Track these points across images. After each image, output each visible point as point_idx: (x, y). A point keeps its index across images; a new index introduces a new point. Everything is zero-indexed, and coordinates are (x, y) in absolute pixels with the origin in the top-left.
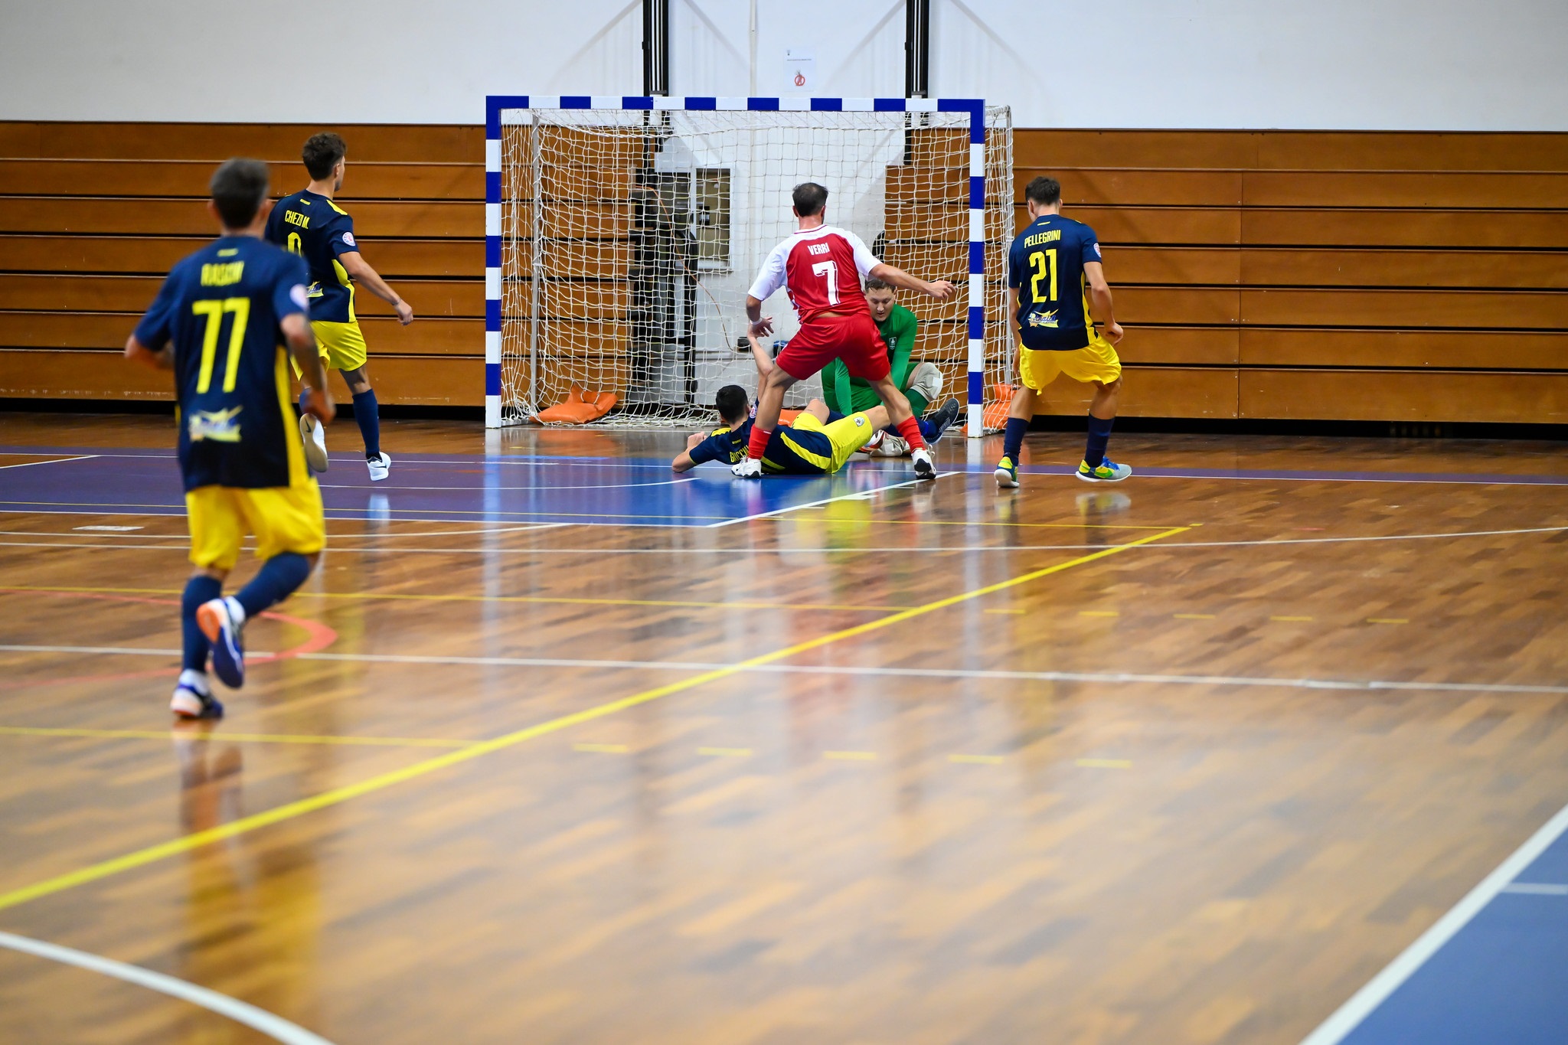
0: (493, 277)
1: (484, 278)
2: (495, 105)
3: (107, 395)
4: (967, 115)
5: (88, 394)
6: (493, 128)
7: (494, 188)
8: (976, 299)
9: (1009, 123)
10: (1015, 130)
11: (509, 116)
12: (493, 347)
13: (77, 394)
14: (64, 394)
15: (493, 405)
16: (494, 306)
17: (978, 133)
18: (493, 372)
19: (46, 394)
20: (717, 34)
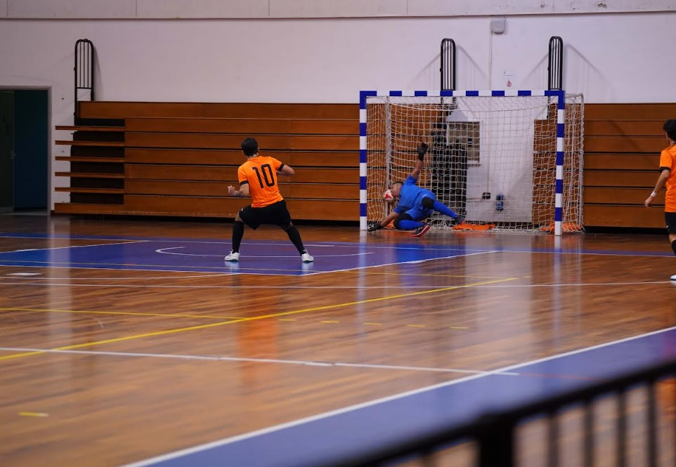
0: (363, 166)
1: (359, 167)
2: (364, 95)
3: (223, 215)
4: (557, 97)
5: (215, 215)
6: (362, 104)
7: (363, 130)
8: (559, 176)
9: (583, 101)
10: (585, 104)
11: (370, 100)
12: (363, 196)
13: (211, 215)
14: (205, 215)
15: (363, 221)
16: (363, 179)
17: (561, 105)
18: (363, 206)
19: (199, 215)
20: (475, 65)
